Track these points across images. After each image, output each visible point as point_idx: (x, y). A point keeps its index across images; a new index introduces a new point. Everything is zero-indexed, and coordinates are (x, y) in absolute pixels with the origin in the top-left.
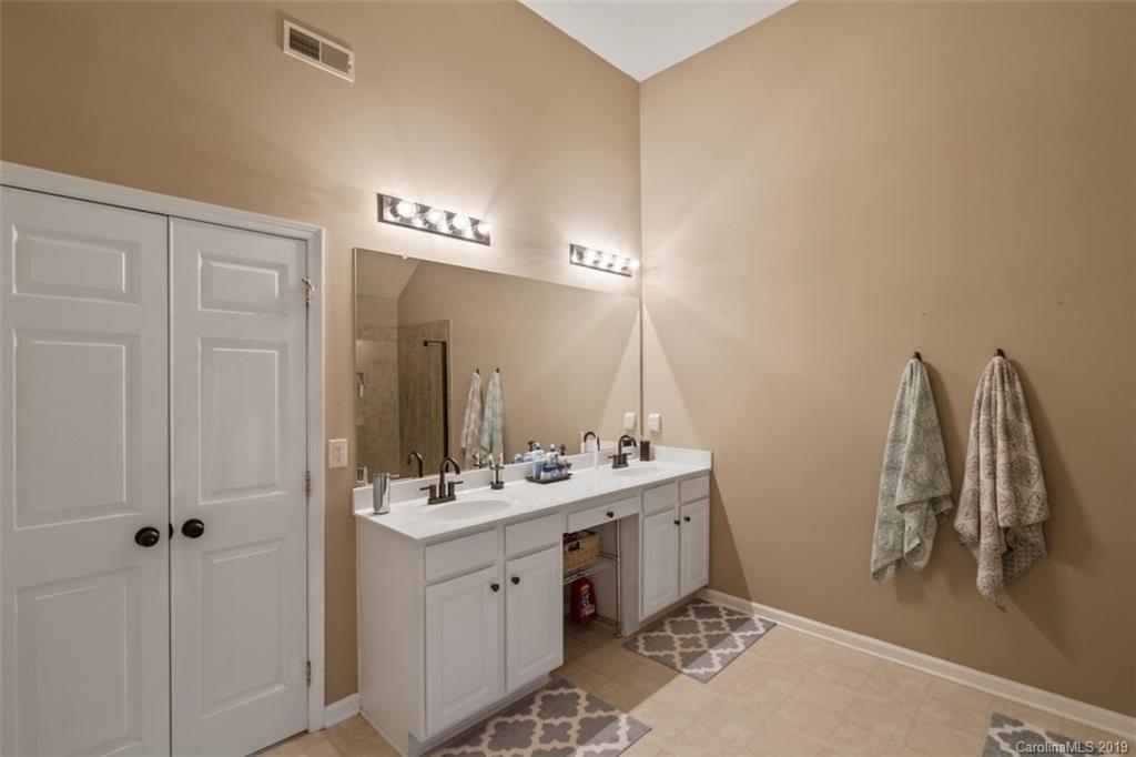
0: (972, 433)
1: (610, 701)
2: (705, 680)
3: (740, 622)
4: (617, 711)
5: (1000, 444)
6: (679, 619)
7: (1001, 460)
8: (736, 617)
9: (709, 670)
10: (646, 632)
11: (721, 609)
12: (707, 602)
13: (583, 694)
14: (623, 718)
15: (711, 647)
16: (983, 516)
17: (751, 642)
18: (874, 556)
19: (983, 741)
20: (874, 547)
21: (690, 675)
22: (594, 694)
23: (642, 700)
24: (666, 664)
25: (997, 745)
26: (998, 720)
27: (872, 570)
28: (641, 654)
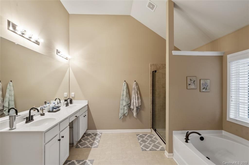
0: (133, 93)
1: (82, 159)
2: (97, 147)
3: (96, 135)
4: (85, 160)
5: (136, 95)
6: (84, 138)
7: (136, 97)
8: (94, 134)
9: (97, 145)
10: (79, 143)
11: (91, 134)
12: (87, 133)
13: (75, 161)
14: (87, 161)
15: (94, 141)
16: (134, 106)
17: (100, 137)
18: (120, 115)
19: (137, 138)
20: (120, 114)
21: (94, 147)
22: (77, 160)
23: (88, 156)
24: (88, 147)
25: (139, 138)
26: (137, 135)
27: (120, 117)
28: (81, 148)
